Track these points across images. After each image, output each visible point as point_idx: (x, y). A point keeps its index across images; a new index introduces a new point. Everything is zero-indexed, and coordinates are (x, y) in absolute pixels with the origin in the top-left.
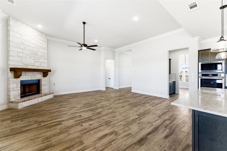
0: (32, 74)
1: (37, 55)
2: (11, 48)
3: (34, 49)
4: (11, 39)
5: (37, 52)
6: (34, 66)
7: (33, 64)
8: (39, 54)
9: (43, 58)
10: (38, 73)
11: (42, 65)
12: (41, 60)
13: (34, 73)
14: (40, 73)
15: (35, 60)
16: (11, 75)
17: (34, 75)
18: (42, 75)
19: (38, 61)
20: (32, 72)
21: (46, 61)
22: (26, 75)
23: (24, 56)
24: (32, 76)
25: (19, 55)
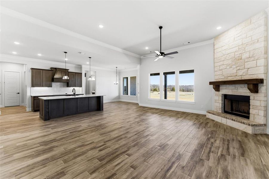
0: (234, 87)
1: (241, 59)
3: (236, 54)
5: (240, 55)
6: (236, 77)
7: (235, 74)
13: (237, 86)
15: (238, 68)
17: (236, 88)
19: (241, 68)
20: (233, 85)
22: (226, 89)
24: (234, 90)
25: (221, 68)
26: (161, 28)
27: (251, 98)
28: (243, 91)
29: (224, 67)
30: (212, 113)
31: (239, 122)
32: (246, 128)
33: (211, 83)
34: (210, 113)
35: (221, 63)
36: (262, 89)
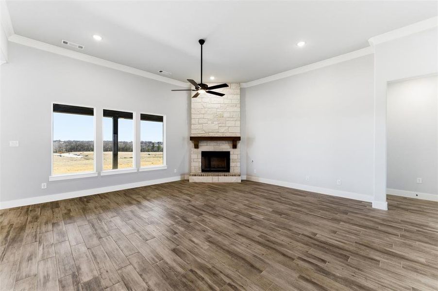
1: (223, 117)
2: (193, 116)
3: (218, 110)
4: (192, 106)
5: (222, 113)
6: (218, 133)
7: (217, 131)
8: (226, 115)
9: (232, 119)
10: (224, 142)
11: (231, 130)
12: (229, 124)
14: (227, 142)
15: (220, 125)
16: (192, 144)
18: (232, 145)
19: (224, 125)
21: (238, 123)
22: (207, 145)
23: (206, 122)
24: (215, 147)
25: (201, 121)
26: (202, 42)
27: (231, 153)
28: (225, 147)
29: (205, 121)
30: (199, 175)
31: (231, 176)
32: (237, 179)
33: (192, 138)
34: (195, 175)
35: (201, 116)
36: (239, 145)
